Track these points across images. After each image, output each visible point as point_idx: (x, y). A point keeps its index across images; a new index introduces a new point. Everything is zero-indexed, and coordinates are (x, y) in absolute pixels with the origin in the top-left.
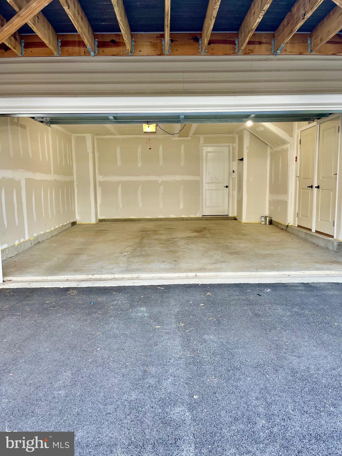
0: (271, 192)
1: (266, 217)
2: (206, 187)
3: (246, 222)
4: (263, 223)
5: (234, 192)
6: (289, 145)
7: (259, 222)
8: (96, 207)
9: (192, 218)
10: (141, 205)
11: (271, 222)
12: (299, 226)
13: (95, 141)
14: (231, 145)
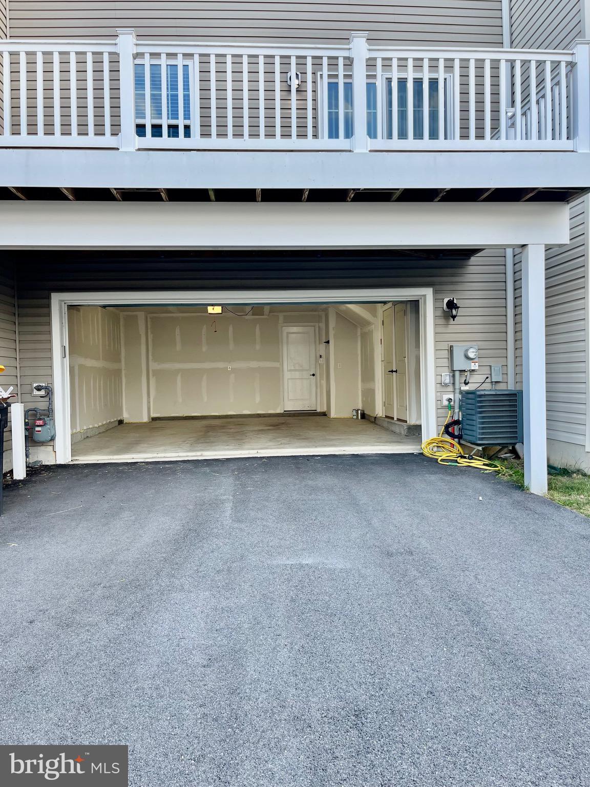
0: (363, 381)
1: (358, 410)
2: (287, 375)
3: (335, 416)
4: (355, 417)
5: (322, 381)
6: (373, 326)
7: (351, 417)
8: (149, 402)
9: (270, 414)
10: (205, 399)
11: (363, 416)
12: (387, 417)
13: (149, 319)
14: (317, 324)
